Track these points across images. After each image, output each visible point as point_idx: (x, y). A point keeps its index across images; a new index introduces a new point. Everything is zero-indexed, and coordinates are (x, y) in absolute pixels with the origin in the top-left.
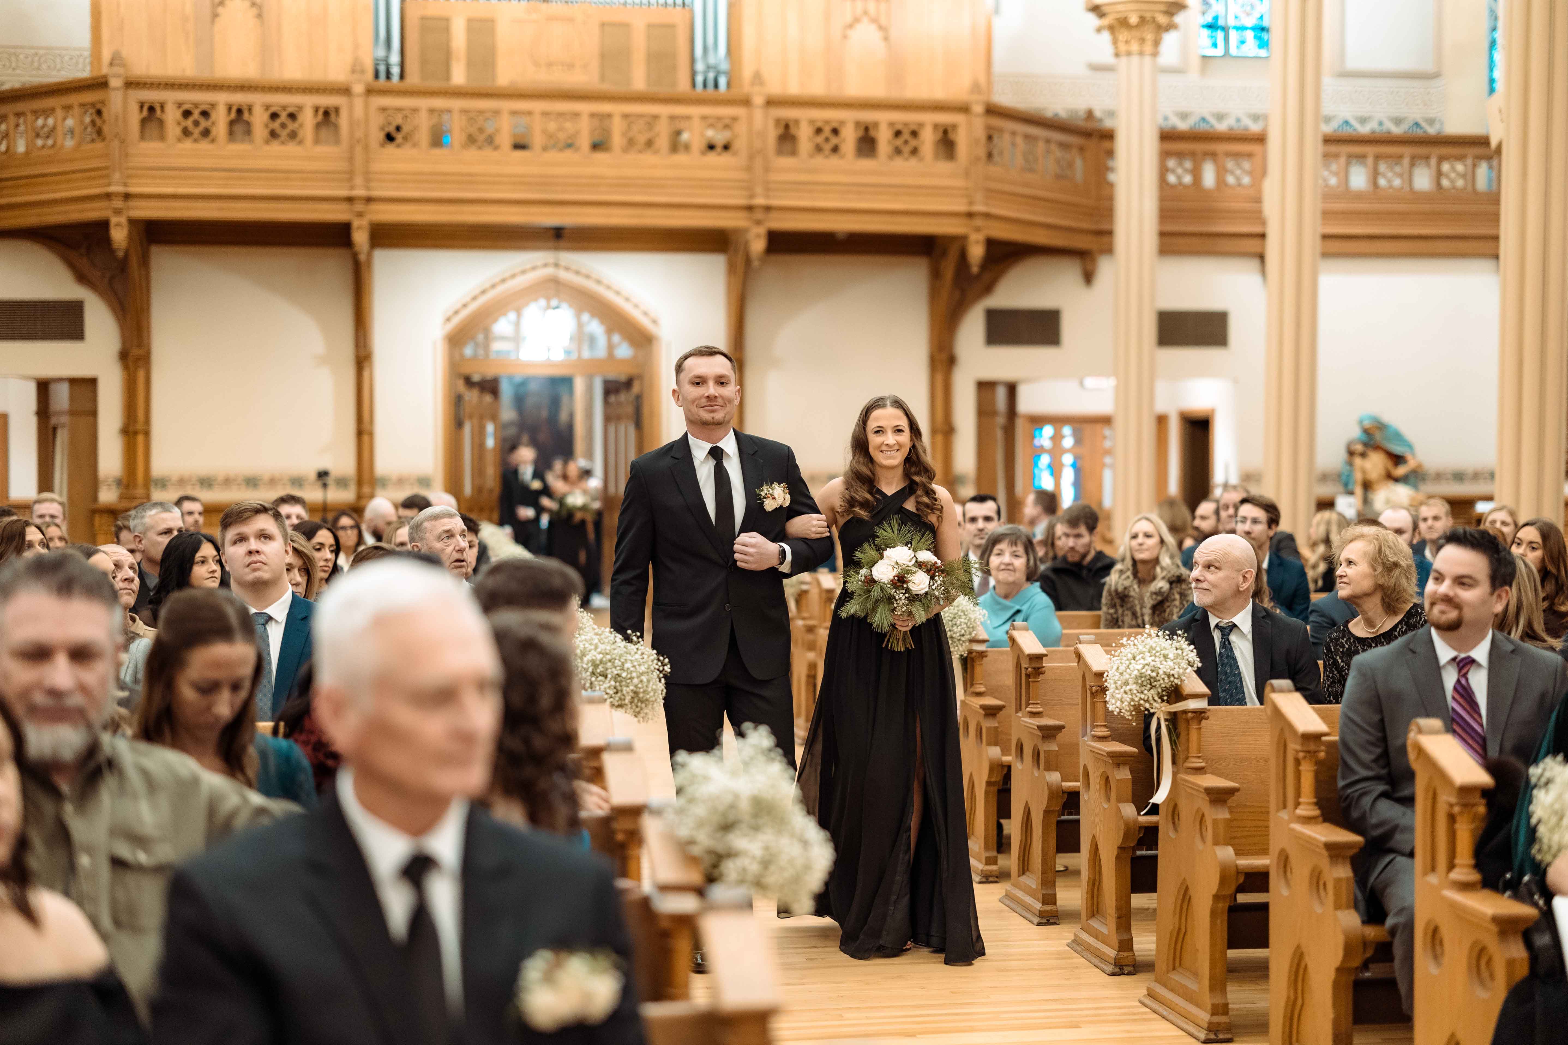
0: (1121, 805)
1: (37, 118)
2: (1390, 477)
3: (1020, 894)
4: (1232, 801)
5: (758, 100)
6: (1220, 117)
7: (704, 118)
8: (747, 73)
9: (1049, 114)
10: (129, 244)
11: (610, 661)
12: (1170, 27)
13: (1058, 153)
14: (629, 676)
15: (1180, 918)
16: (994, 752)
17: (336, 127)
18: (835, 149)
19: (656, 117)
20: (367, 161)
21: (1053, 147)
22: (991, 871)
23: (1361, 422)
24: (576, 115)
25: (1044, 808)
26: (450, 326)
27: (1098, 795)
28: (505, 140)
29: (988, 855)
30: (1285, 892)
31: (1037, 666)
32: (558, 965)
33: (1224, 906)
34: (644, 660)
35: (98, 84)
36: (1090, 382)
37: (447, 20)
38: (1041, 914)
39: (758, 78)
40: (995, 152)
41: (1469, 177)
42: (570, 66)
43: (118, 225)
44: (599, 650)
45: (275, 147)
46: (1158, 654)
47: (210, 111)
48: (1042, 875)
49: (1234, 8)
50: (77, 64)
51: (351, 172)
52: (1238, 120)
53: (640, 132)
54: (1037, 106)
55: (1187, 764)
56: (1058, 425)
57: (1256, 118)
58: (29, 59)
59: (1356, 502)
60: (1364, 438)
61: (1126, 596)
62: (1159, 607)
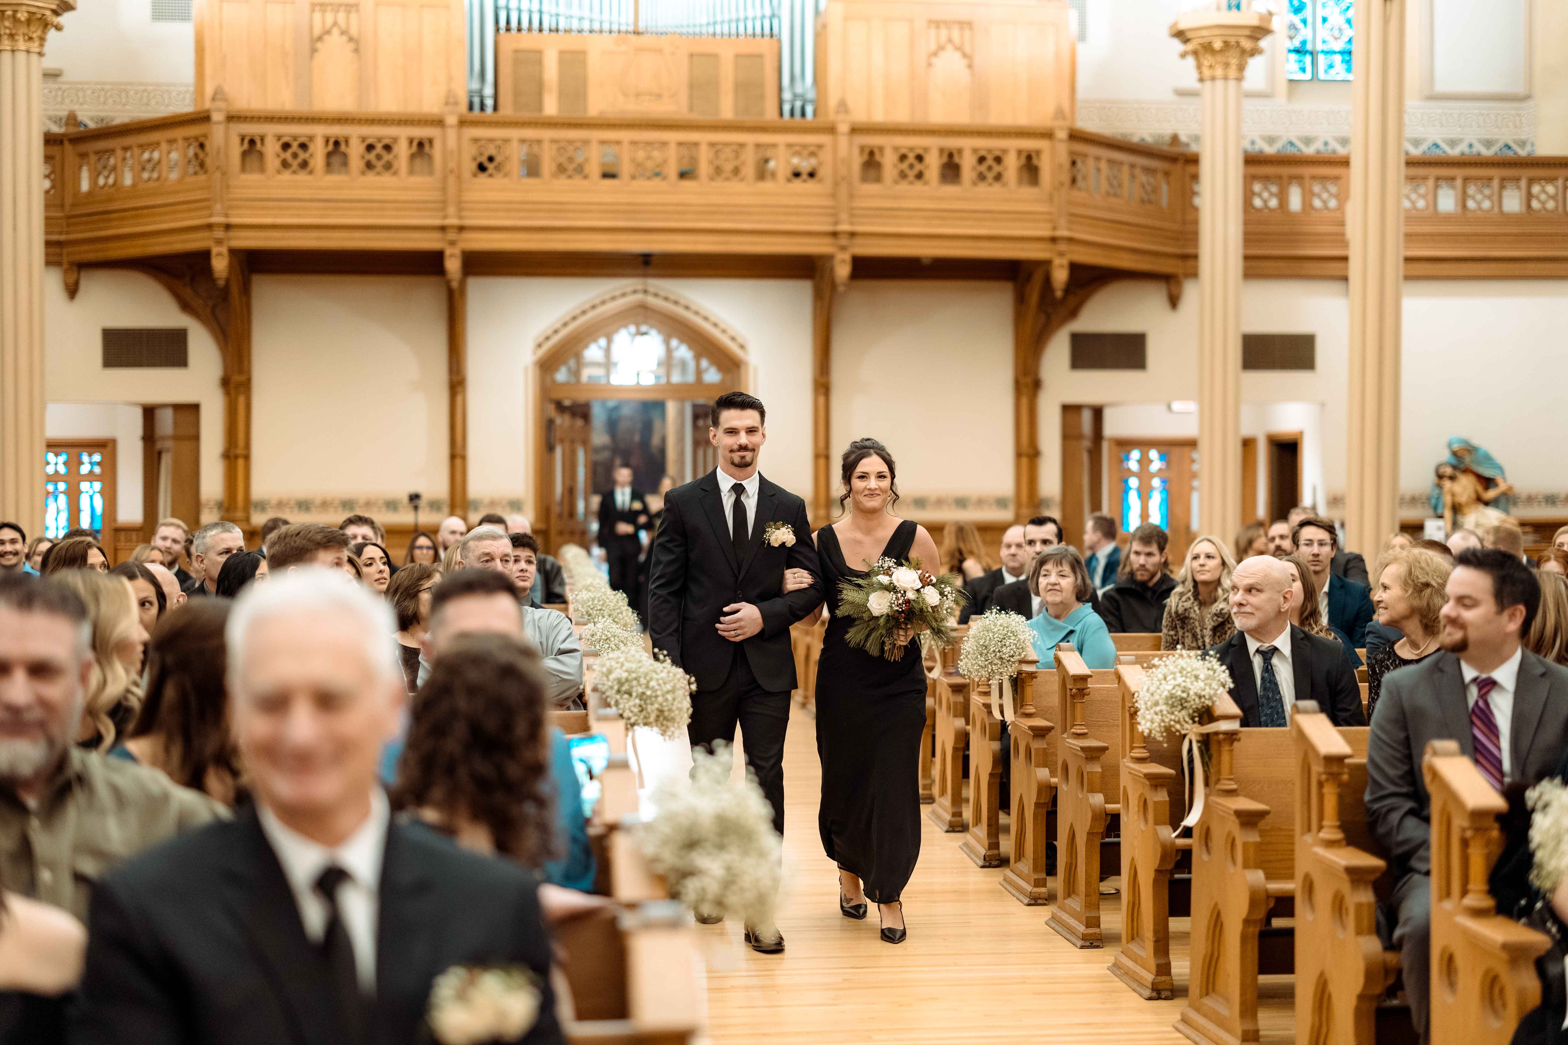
0: (1159, 828)
1: (143, 152)
2: (1480, 500)
3: (1065, 917)
4: (1263, 824)
5: (843, 128)
6: (1308, 141)
7: (790, 146)
8: (833, 101)
9: (1135, 139)
10: (230, 273)
11: (635, 679)
12: (1255, 52)
13: (1144, 178)
14: (654, 694)
15: (1213, 943)
16: (1043, 773)
17: (430, 157)
18: (920, 176)
19: (742, 145)
20: (460, 190)
21: (1138, 171)
22: (1039, 894)
23: (1450, 445)
24: (664, 144)
25: (1087, 830)
26: (541, 352)
27: (1136, 817)
28: (594, 169)
29: (1036, 877)
30: (1310, 917)
31: (1082, 687)
32: (472, 983)
33: (1255, 930)
34: (670, 679)
35: (201, 118)
36: (1177, 406)
37: (540, 53)
38: (1084, 937)
39: (843, 106)
40: (1079, 178)
41: (1560, 198)
42: (659, 96)
43: (219, 254)
44: (624, 668)
45: (371, 178)
46: (1189, 675)
47: (308, 143)
48: (1086, 896)
49: (1322, 32)
50: (184, 99)
51: (444, 202)
52: (1326, 144)
53: (727, 160)
54: (1124, 131)
55: (1219, 787)
56: (1145, 449)
57: (1344, 141)
58: (139, 95)
59: (1446, 525)
60: (1453, 461)
61: (1186, 618)
62: (1220, 629)
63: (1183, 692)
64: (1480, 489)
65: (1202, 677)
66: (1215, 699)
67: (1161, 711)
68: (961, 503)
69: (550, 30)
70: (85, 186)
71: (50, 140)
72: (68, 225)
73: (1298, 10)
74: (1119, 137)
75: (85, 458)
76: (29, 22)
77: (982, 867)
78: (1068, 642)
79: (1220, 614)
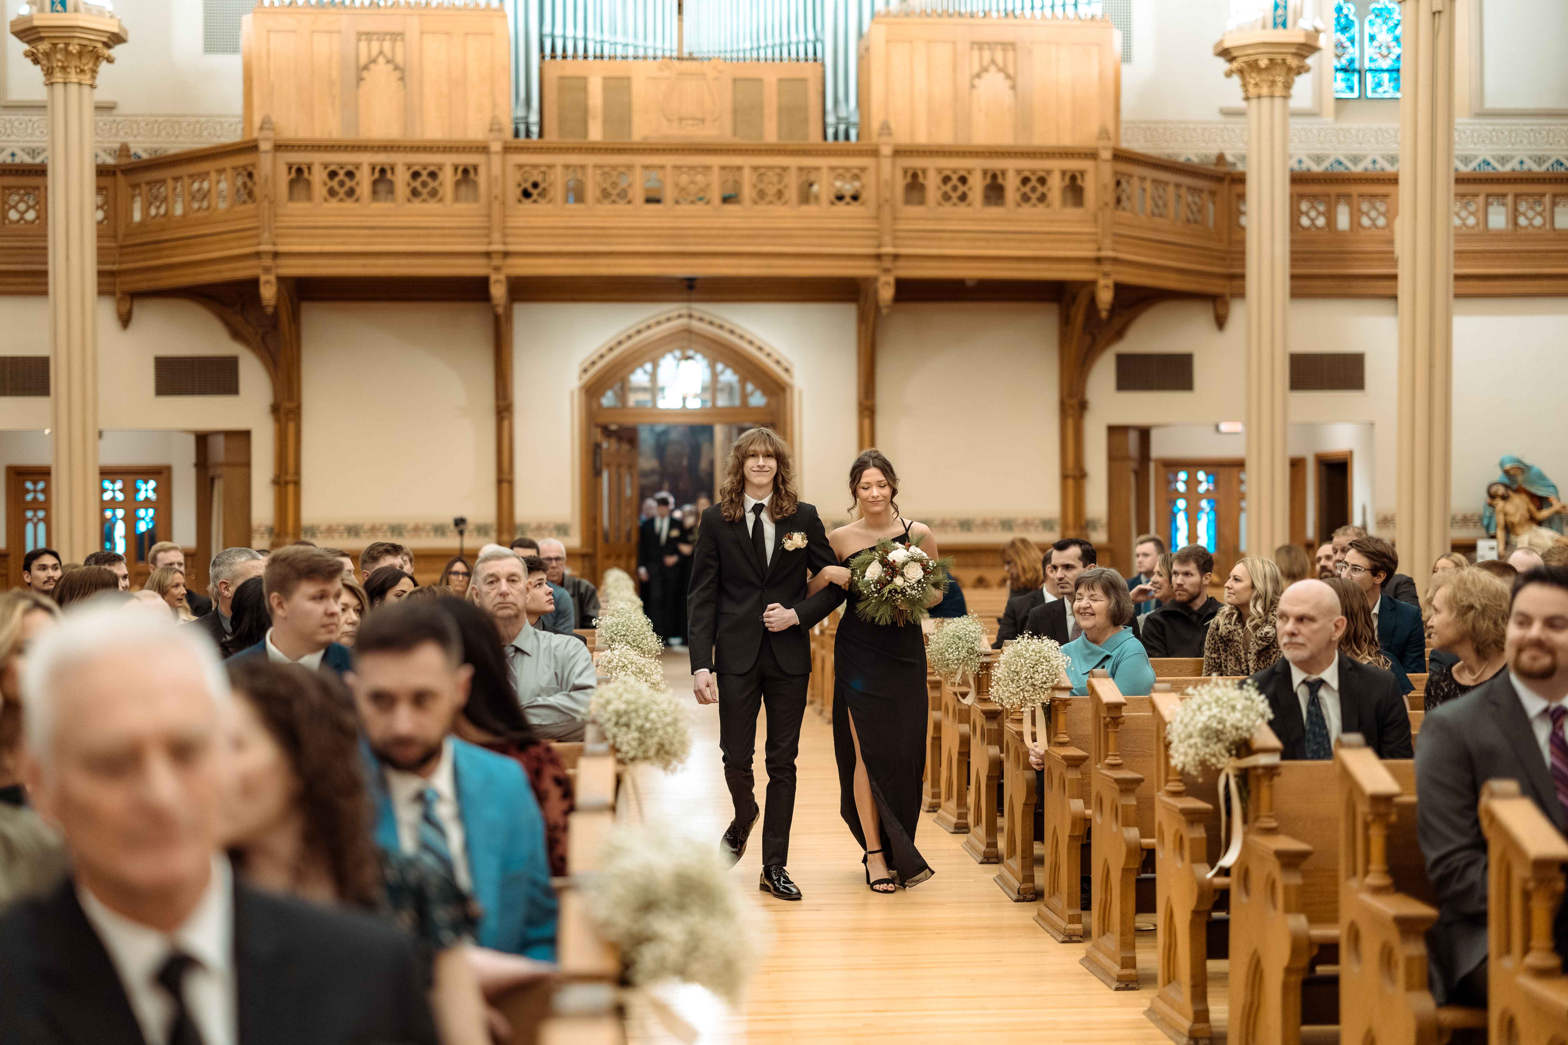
0: (1196, 867)
1: (193, 182)
2: (1533, 520)
3: (1100, 956)
4: (1305, 865)
5: (886, 150)
6: (1356, 160)
7: (832, 169)
8: (875, 125)
9: (1182, 159)
10: (279, 300)
12: (1301, 70)
13: (1189, 198)
15: (1252, 990)
16: (1077, 805)
17: (475, 184)
18: (963, 198)
19: (785, 169)
20: (505, 216)
21: (1183, 191)
22: (1074, 930)
23: (1501, 465)
24: (708, 168)
25: (1122, 867)
26: (587, 377)
27: (1172, 854)
28: (638, 194)
29: (1071, 912)
30: (1355, 966)
31: (1117, 715)
33: (1296, 979)
35: (249, 148)
36: (1223, 426)
37: (585, 79)
38: (1120, 979)
39: (886, 129)
40: (1124, 197)
42: (703, 120)
43: (268, 282)
45: (416, 205)
46: (1225, 705)
47: (354, 172)
48: (1122, 935)
49: (1370, 51)
50: (236, 130)
51: (489, 228)
52: (1374, 162)
53: (770, 183)
54: (1169, 151)
55: (1259, 824)
56: (1192, 470)
57: (1393, 160)
58: (192, 127)
59: (1498, 546)
60: (1506, 480)
61: (1230, 640)
62: (1264, 653)
63: (1219, 723)
64: (1533, 508)
65: (1239, 707)
66: (1253, 730)
67: (1195, 744)
68: (1007, 525)
69: (595, 57)
70: (137, 216)
71: (102, 171)
72: (121, 255)
73: (1344, 29)
74: (1165, 157)
75: (141, 485)
76: (80, 54)
77: (1017, 901)
78: (1103, 667)
79: (1264, 638)
